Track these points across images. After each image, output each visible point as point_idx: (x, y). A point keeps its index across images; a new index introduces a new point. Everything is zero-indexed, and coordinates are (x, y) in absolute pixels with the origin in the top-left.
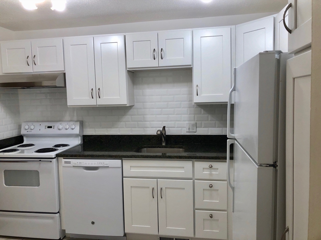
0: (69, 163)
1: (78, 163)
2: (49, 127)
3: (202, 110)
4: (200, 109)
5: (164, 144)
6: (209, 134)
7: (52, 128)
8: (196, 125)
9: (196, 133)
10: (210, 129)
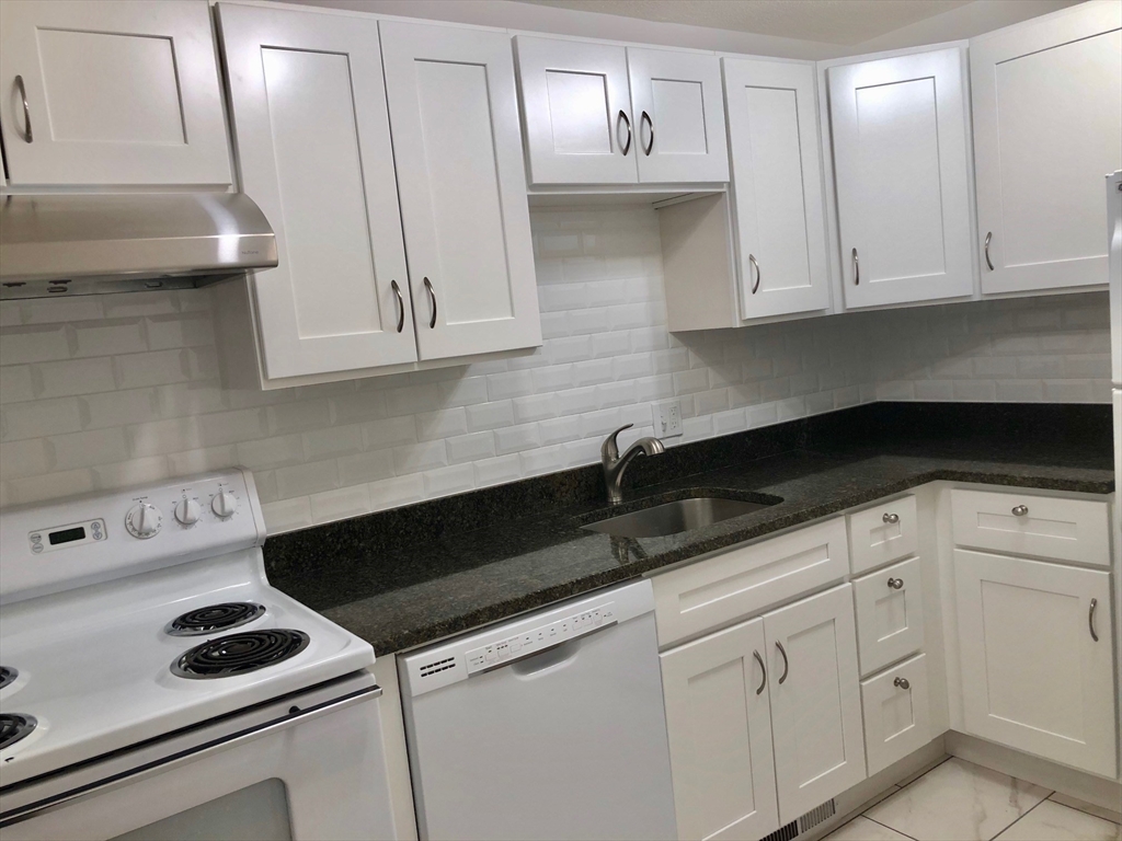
0: (448, 664)
1: (494, 650)
2: (56, 538)
3: (691, 354)
4: (682, 350)
5: (616, 499)
6: (715, 436)
7: (83, 536)
8: (680, 411)
9: (680, 438)
10: (717, 415)
